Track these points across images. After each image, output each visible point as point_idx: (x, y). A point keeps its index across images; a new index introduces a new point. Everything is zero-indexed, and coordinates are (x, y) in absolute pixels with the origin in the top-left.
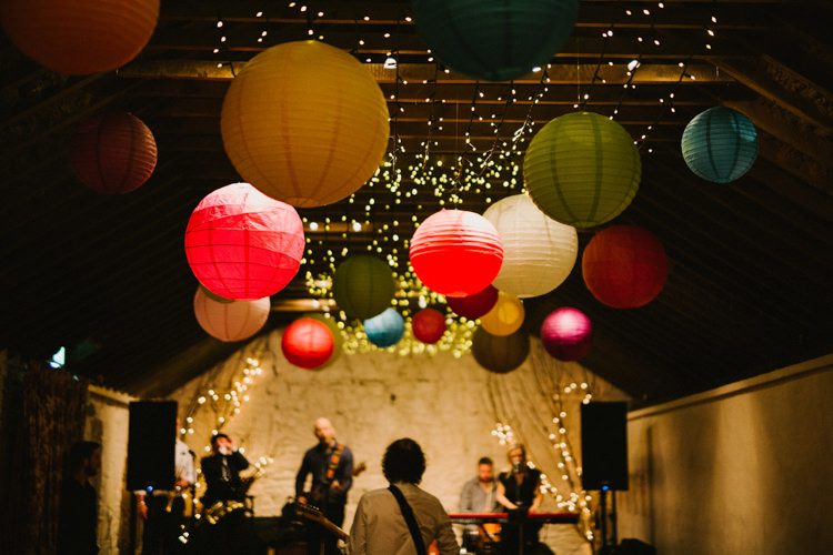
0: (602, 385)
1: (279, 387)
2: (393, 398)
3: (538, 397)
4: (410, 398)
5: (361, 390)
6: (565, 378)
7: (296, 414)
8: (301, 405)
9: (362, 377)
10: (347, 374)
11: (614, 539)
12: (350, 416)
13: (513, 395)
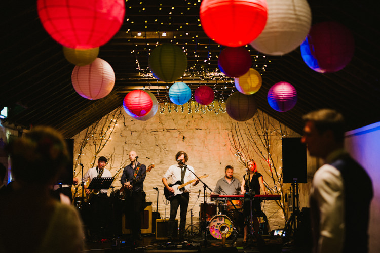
0: (289, 131)
1: (127, 133)
2: (184, 138)
3: (257, 137)
4: (193, 138)
5: (168, 134)
6: (270, 127)
7: (135, 146)
8: (138, 142)
9: (168, 128)
10: (161, 126)
11: (298, 208)
12: (162, 147)
13: (244, 136)
